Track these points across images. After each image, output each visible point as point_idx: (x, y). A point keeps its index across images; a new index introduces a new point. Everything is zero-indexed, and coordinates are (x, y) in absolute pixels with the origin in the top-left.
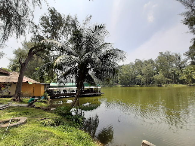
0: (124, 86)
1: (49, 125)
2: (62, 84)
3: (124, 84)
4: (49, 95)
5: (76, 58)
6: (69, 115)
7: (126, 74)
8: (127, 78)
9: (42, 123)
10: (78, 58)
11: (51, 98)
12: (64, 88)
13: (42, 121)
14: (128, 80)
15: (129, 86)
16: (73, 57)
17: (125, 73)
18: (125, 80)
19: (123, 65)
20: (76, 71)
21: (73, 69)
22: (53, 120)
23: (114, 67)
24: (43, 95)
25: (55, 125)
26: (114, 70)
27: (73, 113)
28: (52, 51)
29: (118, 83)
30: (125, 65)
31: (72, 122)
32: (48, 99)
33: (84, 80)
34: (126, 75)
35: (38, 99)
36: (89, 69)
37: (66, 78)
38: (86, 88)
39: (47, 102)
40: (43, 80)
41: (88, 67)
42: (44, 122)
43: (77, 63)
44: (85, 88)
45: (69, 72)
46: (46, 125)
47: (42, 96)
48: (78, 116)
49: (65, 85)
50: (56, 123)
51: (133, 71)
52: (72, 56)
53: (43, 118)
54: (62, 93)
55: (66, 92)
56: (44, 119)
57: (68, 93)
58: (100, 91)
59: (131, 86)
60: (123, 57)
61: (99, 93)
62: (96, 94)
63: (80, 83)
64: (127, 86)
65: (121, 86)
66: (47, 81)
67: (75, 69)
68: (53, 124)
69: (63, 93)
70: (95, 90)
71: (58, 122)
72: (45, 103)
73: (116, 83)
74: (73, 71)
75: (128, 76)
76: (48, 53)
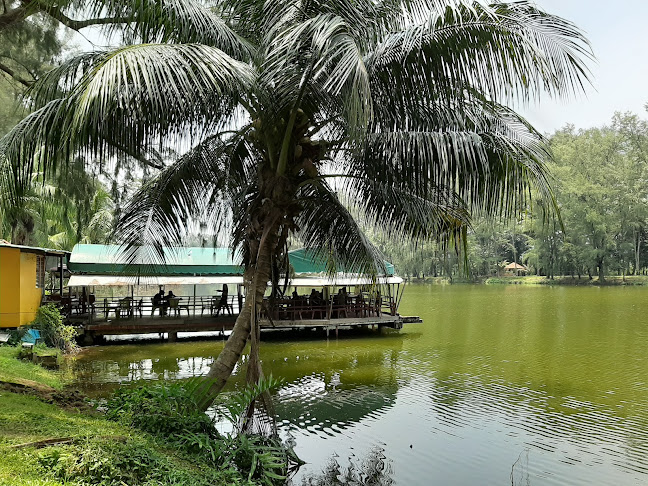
0: (560, 283)
1: (82, 475)
2: (147, 256)
3: (568, 269)
4: (67, 323)
5: (235, 63)
6: (201, 431)
7: (583, 198)
8: (591, 226)
9: (43, 463)
10: (245, 70)
11: (80, 341)
12: (163, 280)
13: (41, 453)
14: (598, 239)
15: (603, 283)
16: (216, 55)
17: (573, 188)
18: (576, 242)
19: (565, 136)
20: (235, 164)
21: (219, 152)
22: (106, 448)
23: (498, 134)
24: (32, 318)
25: (117, 479)
26: (493, 157)
27: (225, 428)
28: (76, 26)
29: (523, 257)
30: (576, 132)
31: (216, 475)
32: (62, 345)
33: (295, 227)
34: (578, 206)
35: (9, 343)
36: (321, 151)
37: (169, 212)
38: (307, 282)
39: (60, 360)
40: (29, 226)
41: (315, 138)
42: (56, 456)
43: (246, 105)
44: (295, 282)
45: (190, 172)
46: (69, 472)
47: (26, 327)
48: (256, 444)
49: (170, 261)
50: (122, 466)
51: (633, 179)
52: (206, 49)
53: (45, 439)
54: (147, 312)
55: (176, 307)
56: (51, 442)
57: (184, 313)
58: (393, 307)
59: (616, 284)
60: (565, 64)
61: (385, 319)
62: (371, 322)
63: (262, 240)
64: (584, 283)
65: (540, 279)
66: (52, 239)
67: (227, 149)
68: (106, 469)
69: (157, 313)
70: (359, 298)
71: (132, 464)
72: (51, 364)
73: (511, 261)
74: (215, 169)
75: (593, 215)
76: (50, 44)
